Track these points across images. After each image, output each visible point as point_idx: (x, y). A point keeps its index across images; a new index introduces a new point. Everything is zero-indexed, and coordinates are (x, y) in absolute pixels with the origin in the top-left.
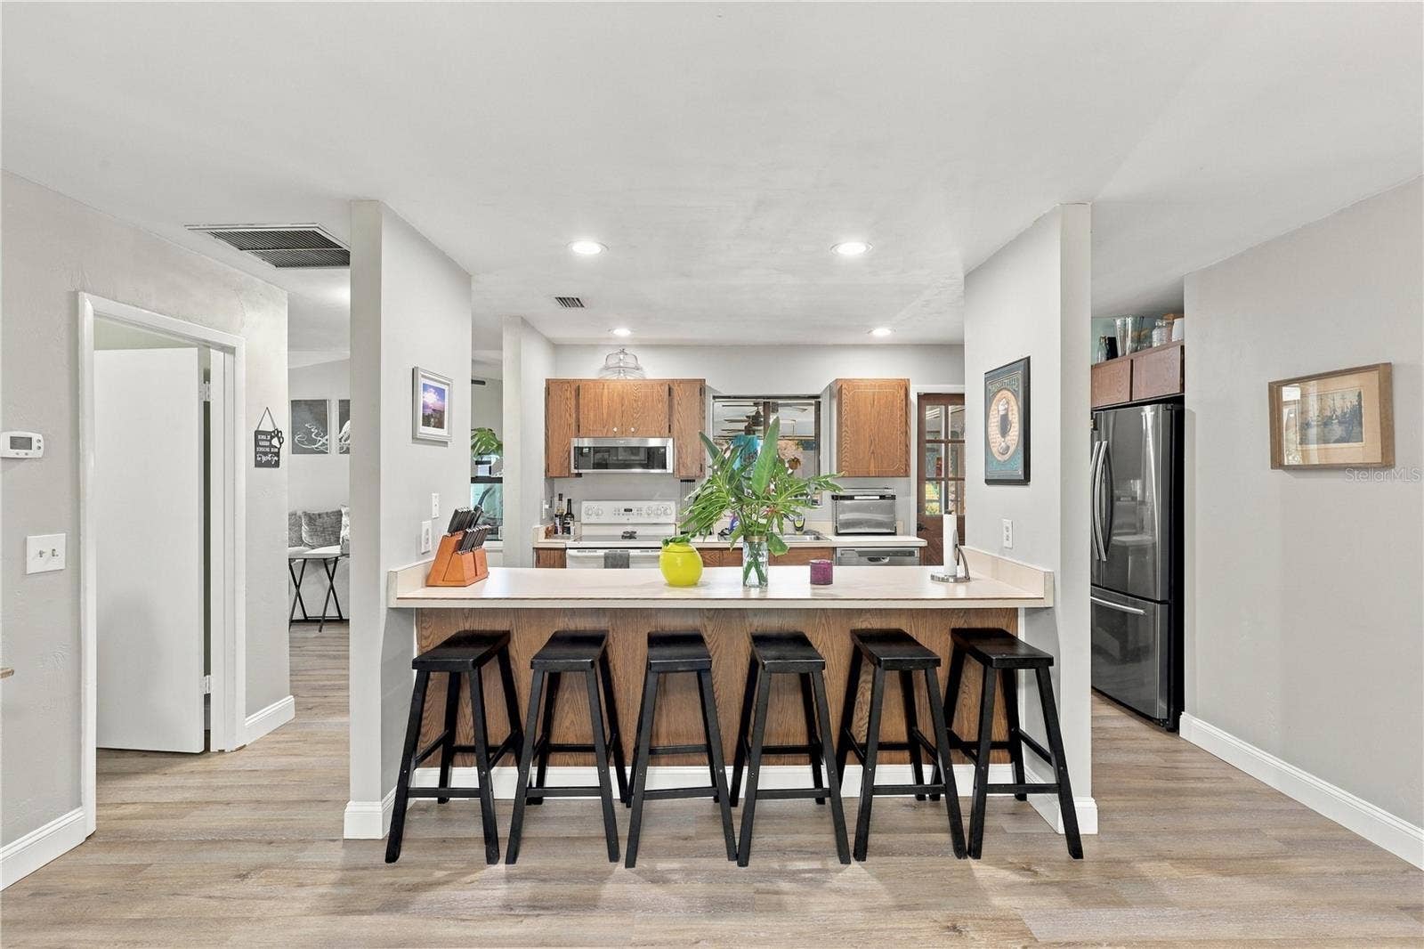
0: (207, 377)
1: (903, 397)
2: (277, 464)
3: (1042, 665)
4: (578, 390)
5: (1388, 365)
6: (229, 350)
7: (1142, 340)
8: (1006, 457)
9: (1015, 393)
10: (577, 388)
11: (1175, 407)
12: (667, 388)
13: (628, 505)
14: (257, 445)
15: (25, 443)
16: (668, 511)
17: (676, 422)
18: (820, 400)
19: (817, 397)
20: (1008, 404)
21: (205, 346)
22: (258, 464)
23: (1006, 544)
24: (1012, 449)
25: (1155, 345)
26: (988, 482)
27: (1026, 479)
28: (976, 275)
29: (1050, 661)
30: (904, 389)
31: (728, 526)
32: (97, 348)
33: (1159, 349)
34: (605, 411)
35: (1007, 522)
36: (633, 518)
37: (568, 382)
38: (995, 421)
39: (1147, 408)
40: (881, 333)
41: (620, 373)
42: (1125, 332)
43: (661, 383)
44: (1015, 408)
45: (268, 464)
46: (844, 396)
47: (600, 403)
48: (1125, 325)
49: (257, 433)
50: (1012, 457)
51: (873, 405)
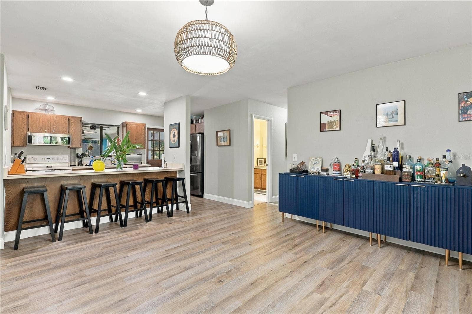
1: (144, 128)
3: (183, 179)
4: (28, 116)
5: (230, 130)
7: (197, 121)
8: (175, 142)
9: (177, 129)
10: (28, 114)
11: (203, 135)
12: (68, 119)
13: (48, 157)
16: (66, 159)
17: (71, 130)
18: (119, 127)
19: (118, 126)
20: (175, 131)
23: (174, 160)
24: (176, 141)
25: (200, 122)
26: (170, 148)
27: (179, 147)
28: (167, 104)
29: (184, 178)
30: (144, 126)
31: (89, 163)
33: (200, 123)
34: (41, 124)
35: (175, 156)
36: (50, 161)
37: (24, 112)
38: (172, 135)
39: (198, 135)
40: (139, 111)
41: (46, 112)
42: (194, 118)
43: (65, 117)
44: (177, 133)
46: (128, 127)
47: (39, 121)
48: (194, 117)
50: (176, 142)
51: (136, 130)
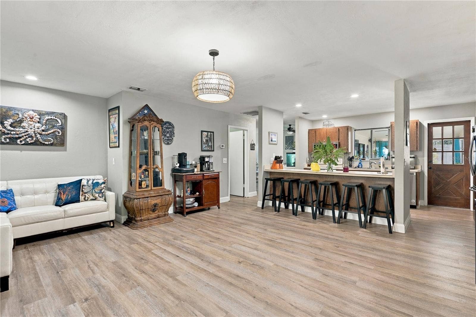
0: (244, 135)
1: (416, 126)
2: (254, 150)
6: (247, 130)
10: (315, 131)
12: (338, 129)
14: (251, 146)
15: (223, 146)
16: (341, 161)
17: (340, 138)
19: (388, 128)
21: (244, 130)
22: (251, 150)
30: (416, 123)
32: (230, 132)
34: (322, 136)
37: (314, 129)
41: (327, 126)
43: (336, 128)
45: (253, 150)
47: (321, 134)
49: (251, 144)
